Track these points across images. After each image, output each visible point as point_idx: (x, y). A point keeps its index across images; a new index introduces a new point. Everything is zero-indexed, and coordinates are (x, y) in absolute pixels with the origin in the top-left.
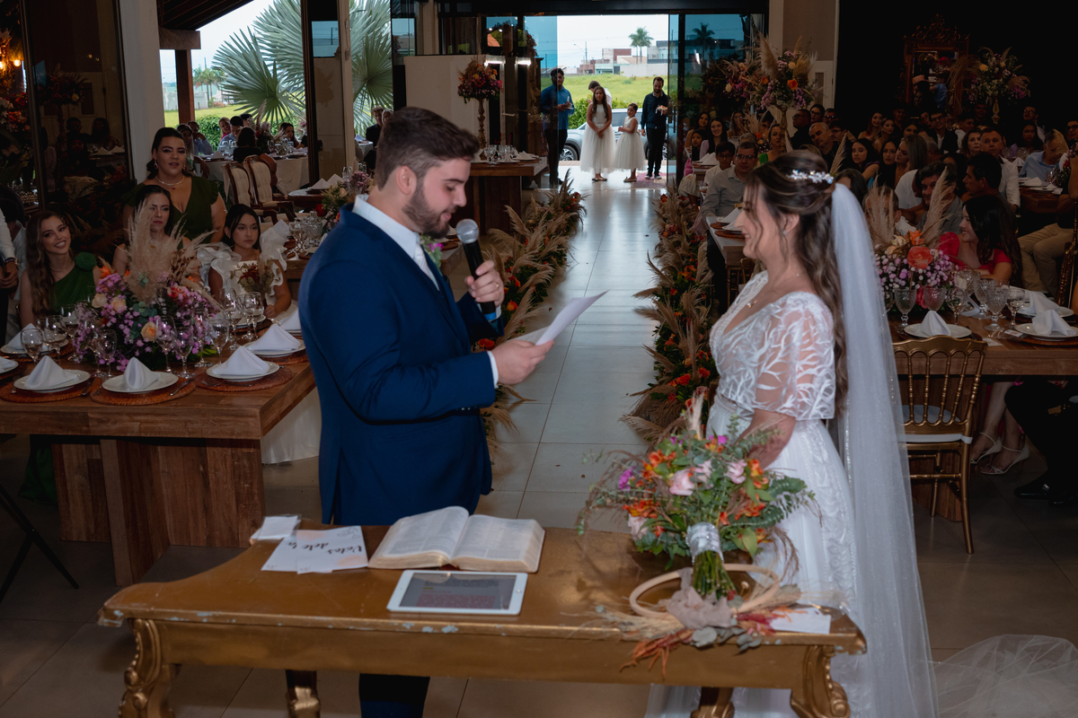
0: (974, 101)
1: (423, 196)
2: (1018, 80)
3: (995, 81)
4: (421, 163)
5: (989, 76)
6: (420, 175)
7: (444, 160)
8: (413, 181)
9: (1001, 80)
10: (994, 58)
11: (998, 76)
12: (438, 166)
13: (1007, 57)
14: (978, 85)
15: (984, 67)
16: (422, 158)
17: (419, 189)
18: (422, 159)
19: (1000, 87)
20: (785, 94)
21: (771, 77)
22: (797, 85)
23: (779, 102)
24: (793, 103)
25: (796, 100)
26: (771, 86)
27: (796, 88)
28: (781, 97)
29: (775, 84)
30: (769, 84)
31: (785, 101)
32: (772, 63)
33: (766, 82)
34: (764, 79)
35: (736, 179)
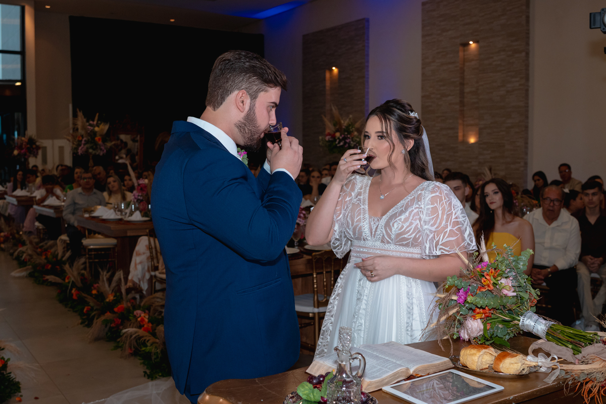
1: (254, 113)
4: (255, 88)
6: (254, 97)
7: (271, 87)
8: (248, 102)
12: (266, 91)
16: (256, 83)
17: (252, 108)
18: (256, 85)
20: (95, 146)
21: (84, 135)
22: (101, 141)
23: (90, 151)
24: (99, 151)
25: (101, 149)
26: (85, 141)
27: (100, 142)
28: (92, 148)
29: (89, 139)
30: (84, 140)
31: (94, 150)
32: (84, 128)
33: (81, 138)
34: (79, 137)
35: (84, 193)
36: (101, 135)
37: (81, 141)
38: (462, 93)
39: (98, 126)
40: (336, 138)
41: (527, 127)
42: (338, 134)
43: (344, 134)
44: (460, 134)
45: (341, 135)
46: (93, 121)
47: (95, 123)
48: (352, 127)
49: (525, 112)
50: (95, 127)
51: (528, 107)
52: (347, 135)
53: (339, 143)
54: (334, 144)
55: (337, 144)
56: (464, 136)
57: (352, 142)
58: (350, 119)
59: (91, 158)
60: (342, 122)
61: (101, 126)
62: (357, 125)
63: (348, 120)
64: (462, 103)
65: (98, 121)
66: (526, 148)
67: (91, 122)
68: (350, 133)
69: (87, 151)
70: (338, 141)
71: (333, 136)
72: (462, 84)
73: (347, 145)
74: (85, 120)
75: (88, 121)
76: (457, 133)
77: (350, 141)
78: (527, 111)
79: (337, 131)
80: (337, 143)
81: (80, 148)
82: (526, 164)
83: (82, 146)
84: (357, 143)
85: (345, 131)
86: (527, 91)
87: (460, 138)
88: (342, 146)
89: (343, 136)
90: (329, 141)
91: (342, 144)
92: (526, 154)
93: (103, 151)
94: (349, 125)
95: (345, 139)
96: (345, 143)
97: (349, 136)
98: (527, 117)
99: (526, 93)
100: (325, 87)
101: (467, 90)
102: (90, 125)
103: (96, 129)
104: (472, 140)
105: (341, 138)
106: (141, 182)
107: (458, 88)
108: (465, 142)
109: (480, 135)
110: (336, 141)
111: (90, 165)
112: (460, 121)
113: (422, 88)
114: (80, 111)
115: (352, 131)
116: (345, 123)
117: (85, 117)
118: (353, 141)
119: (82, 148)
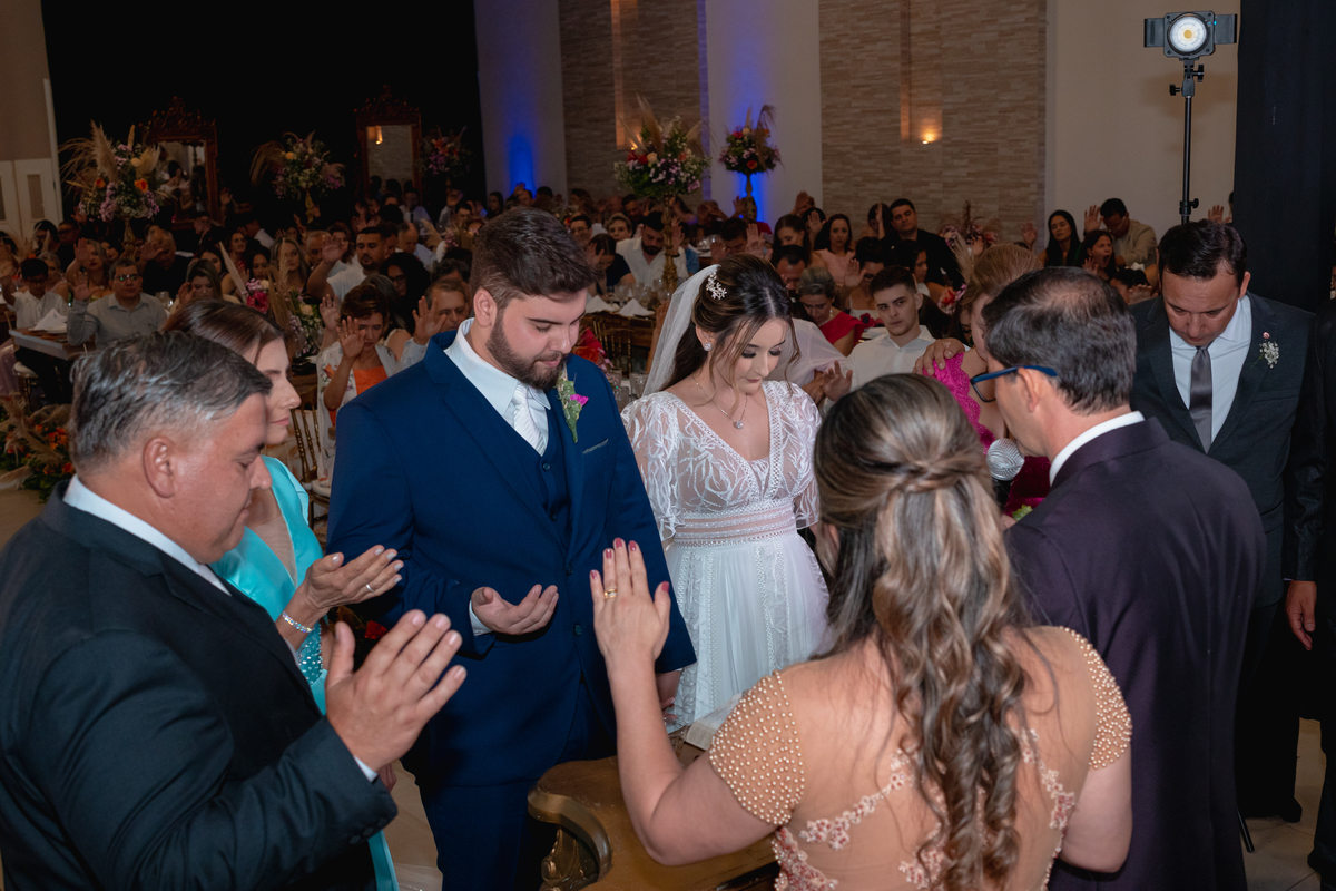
0: (283, 195)
2: (332, 169)
3: (307, 171)
5: (302, 164)
6: (502, 306)
8: (494, 309)
9: (313, 169)
10: (301, 145)
11: (308, 164)
13: (312, 142)
14: (286, 176)
15: (290, 156)
19: (313, 177)
20: (135, 199)
21: (110, 178)
22: (147, 187)
23: (126, 210)
24: (146, 210)
25: (148, 206)
26: (113, 189)
27: (146, 191)
28: (129, 203)
29: (121, 187)
30: (109, 187)
31: (134, 207)
32: (108, 161)
33: (102, 184)
34: (98, 182)
35: (121, 307)
36: (145, 175)
37: (105, 189)
38: (906, 36)
39: (137, 156)
40: (650, 165)
41: (1042, 110)
42: (652, 157)
43: (666, 157)
44: (904, 124)
45: (659, 159)
46: (126, 144)
47: (129, 147)
48: (681, 141)
49: (1037, 78)
50: (130, 158)
51: (1044, 66)
52: (672, 158)
53: (656, 176)
54: (646, 178)
55: (651, 179)
56: (912, 127)
57: (682, 174)
58: (676, 123)
59: (127, 224)
60: (661, 129)
61: (145, 155)
62: (692, 134)
63: (671, 124)
64: (907, 58)
65: (135, 144)
66: (1042, 153)
67: (121, 146)
68: (676, 152)
69: (119, 211)
70: (653, 170)
71: (643, 161)
72: (906, 16)
73: (673, 179)
74: (109, 144)
75: (114, 145)
76: (898, 121)
77: (677, 171)
78: (1043, 75)
79: (651, 149)
80: (651, 175)
81: (103, 205)
82: (1041, 186)
83: (108, 200)
84: (692, 175)
85: (667, 149)
86: (1042, 31)
87: (905, 133)
88: (661, 182)
89: (663, 161)
90: (635, 171)
91: (661, 177)
92: (1043, 166)
93: (153, 208)
94: (676, 137)
95: (667, 166)
96: (669, 175)
97: (675, 160)
98: (1043, 89)
99: (1040, 36)
100: (609, 18)
101: (916, 28)
102: (120, 153)
103: (135, 162)
104: (929, 136)
105: (659, 165)
106: (254, 286)
107: (898, 25)
108: (914, 141)
109: (945, 125)
110: (649, 171)
111: (126, 239)
112: (904, 96)
113: (821, 24)
114: (98, 126)
115: (682, 150)
116: (666, 130)
117: (108, 138)
118: (683, 170)
119: (108, 205)
